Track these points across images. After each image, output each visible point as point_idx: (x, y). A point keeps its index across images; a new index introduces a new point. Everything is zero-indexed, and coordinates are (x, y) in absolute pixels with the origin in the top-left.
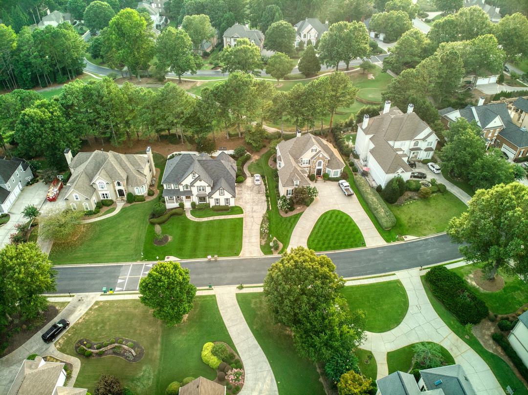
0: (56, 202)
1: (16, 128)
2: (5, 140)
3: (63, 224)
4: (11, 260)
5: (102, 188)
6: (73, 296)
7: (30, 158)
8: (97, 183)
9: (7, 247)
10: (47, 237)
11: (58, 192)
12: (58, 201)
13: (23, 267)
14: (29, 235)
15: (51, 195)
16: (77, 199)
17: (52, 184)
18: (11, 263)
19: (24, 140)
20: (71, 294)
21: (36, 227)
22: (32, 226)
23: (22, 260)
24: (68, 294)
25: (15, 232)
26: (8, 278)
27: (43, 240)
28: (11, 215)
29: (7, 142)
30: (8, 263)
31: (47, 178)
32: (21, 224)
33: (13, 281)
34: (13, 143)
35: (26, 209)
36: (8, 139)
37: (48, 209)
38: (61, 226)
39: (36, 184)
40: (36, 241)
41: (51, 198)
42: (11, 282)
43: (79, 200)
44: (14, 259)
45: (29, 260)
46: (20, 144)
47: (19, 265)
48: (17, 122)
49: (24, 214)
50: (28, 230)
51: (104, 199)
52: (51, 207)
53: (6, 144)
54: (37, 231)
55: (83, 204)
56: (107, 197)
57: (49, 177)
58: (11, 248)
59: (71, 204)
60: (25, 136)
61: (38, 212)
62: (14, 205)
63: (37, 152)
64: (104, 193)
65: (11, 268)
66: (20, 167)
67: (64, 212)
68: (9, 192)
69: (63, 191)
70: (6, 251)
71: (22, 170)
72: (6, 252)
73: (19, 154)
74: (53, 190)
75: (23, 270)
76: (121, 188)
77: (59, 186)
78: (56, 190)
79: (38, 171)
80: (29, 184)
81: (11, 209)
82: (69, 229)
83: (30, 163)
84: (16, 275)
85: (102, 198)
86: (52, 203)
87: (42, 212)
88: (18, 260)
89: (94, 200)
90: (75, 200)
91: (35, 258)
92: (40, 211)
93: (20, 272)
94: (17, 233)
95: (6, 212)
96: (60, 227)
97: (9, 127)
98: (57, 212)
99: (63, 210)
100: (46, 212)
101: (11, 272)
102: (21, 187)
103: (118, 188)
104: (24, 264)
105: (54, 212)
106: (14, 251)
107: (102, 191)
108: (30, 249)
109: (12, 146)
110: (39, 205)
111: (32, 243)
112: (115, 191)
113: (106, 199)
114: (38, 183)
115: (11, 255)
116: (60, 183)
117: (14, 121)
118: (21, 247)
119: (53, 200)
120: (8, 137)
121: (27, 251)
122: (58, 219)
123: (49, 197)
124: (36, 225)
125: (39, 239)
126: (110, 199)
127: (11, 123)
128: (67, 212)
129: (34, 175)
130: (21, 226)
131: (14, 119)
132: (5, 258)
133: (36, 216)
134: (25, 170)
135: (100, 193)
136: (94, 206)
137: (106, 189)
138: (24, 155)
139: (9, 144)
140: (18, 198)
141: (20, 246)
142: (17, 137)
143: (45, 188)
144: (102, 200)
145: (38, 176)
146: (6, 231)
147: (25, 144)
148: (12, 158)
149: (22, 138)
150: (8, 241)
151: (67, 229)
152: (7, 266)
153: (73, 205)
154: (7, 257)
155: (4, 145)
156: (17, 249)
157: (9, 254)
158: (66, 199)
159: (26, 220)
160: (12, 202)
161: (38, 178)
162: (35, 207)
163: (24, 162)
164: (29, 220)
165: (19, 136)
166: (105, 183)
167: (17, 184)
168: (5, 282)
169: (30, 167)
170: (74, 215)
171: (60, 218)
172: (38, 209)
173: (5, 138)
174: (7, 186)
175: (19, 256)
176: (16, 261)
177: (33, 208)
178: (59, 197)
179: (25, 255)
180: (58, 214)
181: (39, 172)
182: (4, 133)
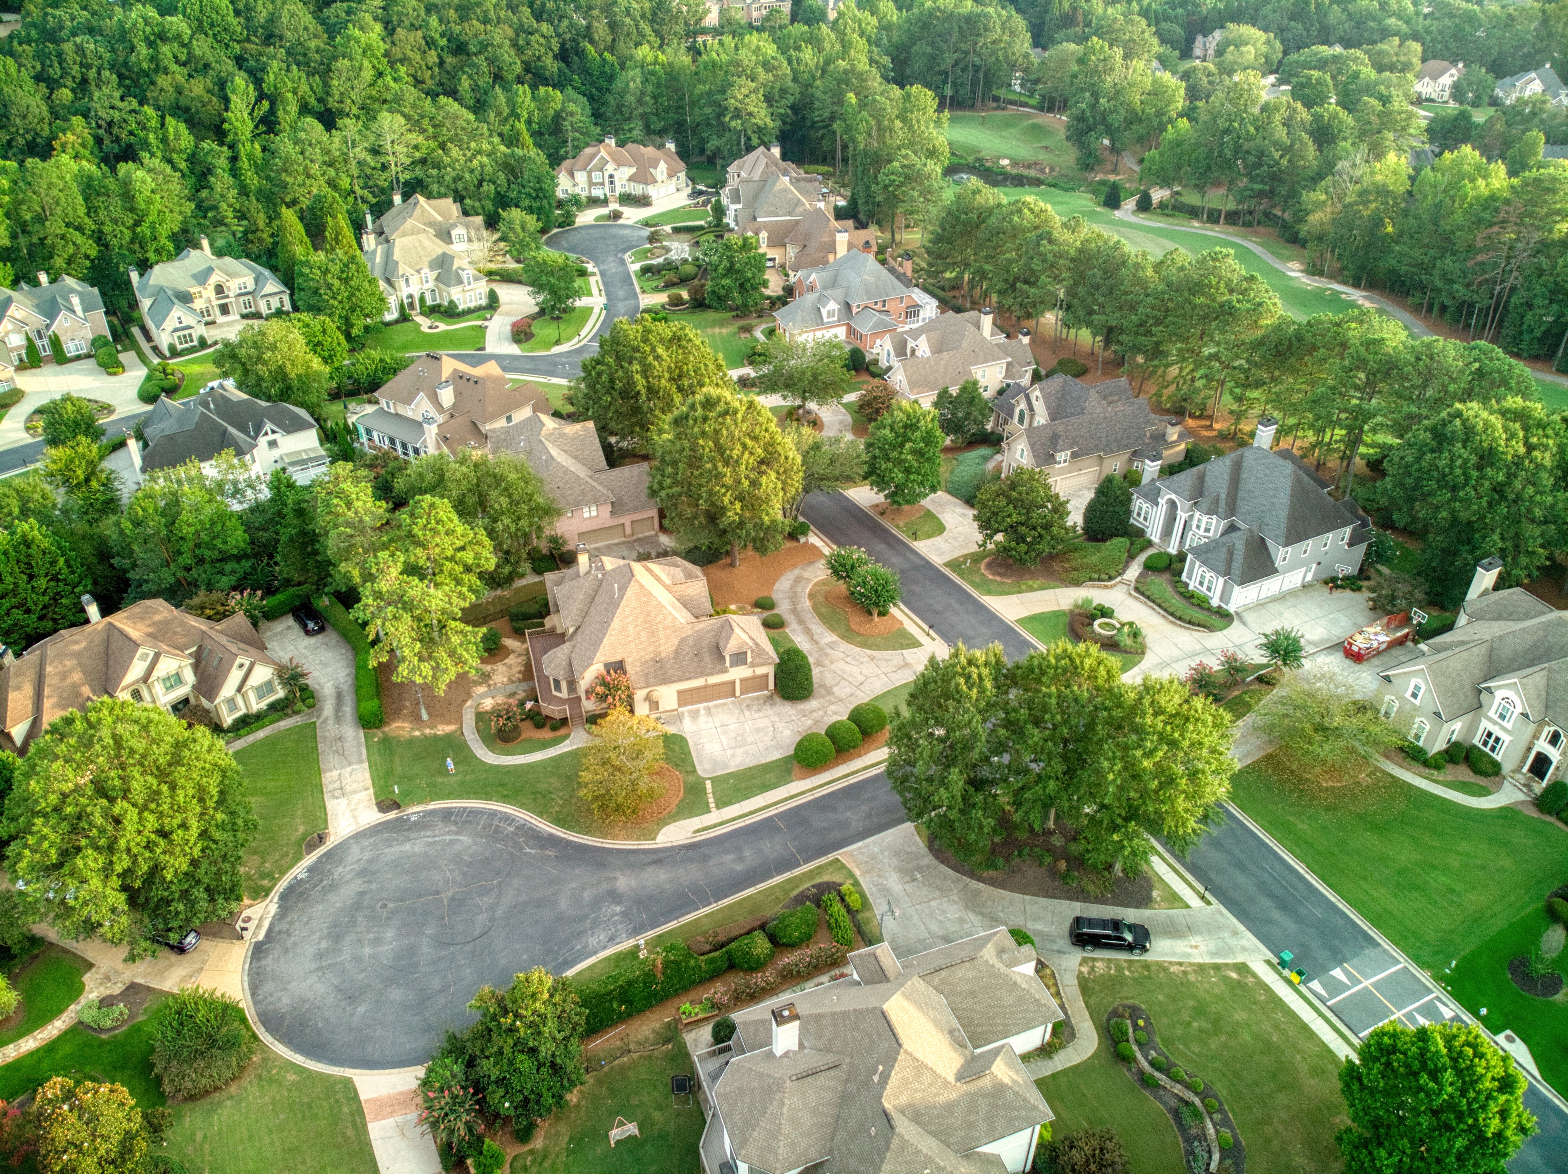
0: (1357, 667)
1: (1410, 435)
2: (1362, 450)
3: (1327, 729)
4: (1156, 714)
5: (1502, 717)
6: (1209, 903)
7: (1386, 523)
8: (1499, 694)
9: (1171, 682)
10: (1270, 729)
11: (1384, 646)
12: (1364, 666)
13: (1166, 748)
14: (1237, 693)
15: (1360, 643)
16: (1414, 695)
17: (1385, 620)
18: (1149, 720)
19: (1409, 474)
20: (1208, 895)
21: (1264, 687)
22: (1260, 680)
23: (1176, 735)
24: (1201, 889)
25: (1214, 664)
26: (1117, 745)
27: (1256, 729)
28: (1236, 622)
29: (1362, 456)
30: (1143, 714)
31: (1386, 597)
32: (1240, 656)
33: (1122, 759)
34: (1376, 466)
35: (1277, 633)
36: (1371, 451)
37: (1326, 669)
38: (1320, 728)
39: (1348, 593)
40: (1238, 718)
41: (1355, 649)
42: (1114, 757)
43: (1417, 702)
44: (1162, 718)
45: (1192, 745)
46: (1388, 479)
47: (1163, 738)
48: (1426, 422)
49: (1264, 641)
50: (1243, 680)
51: (1480, 745)
52: (1336, 670)
53: (1358, 459)
54: (1260, 700)
55: (1417, 720)
56: (1493, 749)
57: (1393, 598)
58: (1176, 691)
59: (1387, 698)
60: (1416, 466)
61: (1297, 659)
62: (1261, 605)
63: (1414, 519)
64: (1497, 732)
65: (1139, 730)
66: (1348, 530)
67: (1354, 703)
68: (1275, 571)
69: (1397, 652)
70: (1162, 687)
71: (1346, 540)
72: (1159, 692)
73: (1368, 500)
74: (1376, 634)
75: (1161, 754)
76: (1554, 754)
77: (1399, 634)
78: (1383, 638)
79: (1379, 567)
80: (1333, 583)
81: (1249, 609)
82: (1332, 751)
83: (1378, 536)
84: (1139, 753)
85: (1477, 741)
86: (1348, 662)
87: (1307, 664)
88: (1169, 728)
89: (1456, 729)
90: (1408, 695)
91: (1205, 752)
92: (1303, 661)
93: (1149, 754)
94: (1216, 668)
95: (1232, 608)
96: (1316, 730)
97: (1396, 423)
98: (1341, 691)
99: (1357, 697)
100: (1316, 671)
101: (1134, 737)
102: (1309, 577)
103: (1543, 746)
104: (1173, 744)
105: (1332, 686)
106: (1177, 700)
107: (1495, 723)
108: (1215, 725)
109: (1367, 471)
110: (1315, 644)
111: (1228, 717)
112: (1529, 749)
113: (1487, 750)
114: (1357, 595)
115: (1163, 703)
116: (1406, 631)
117: (1420, 416)
118: (1199, 706)
119: (1357, 657)
120: (1372, 446)
121: (1204, 723)
122: (1327, 709)
123: (1350, 644)
124: (1268, 683)
125: (1249, 719)
126: (1499, 758)
127: (1410, 417)
128: (1361, 708)
129: (1361, 570)
130: (1236, 660)
131: (1424, 412)
132: (1147, 701)
133: (1285, 664)
134: (1350, 545)
135: (1485, 725)
136: (1439, 745)
137: (1509, 726)
138: (1378, 510)
139: (1364, 462)
140: (1282, 597)
141: (1199, 702)
142: (1396, 459)
143: (1360, 619)
144: (1475, 747)
145: (1368, 578)
146: (1198, 647)
147: (1402, 485)
148: (1347, 498)
149: (1407, 466)
150: (1183, 671)
151: (1327, 747)
152: (1137, 719)
153: (1390, 701)
154: (1153, 702)
155: (1350, 458)
156: (1187, 701)
157: (1162, 700)
158: (1388, 679)
159: (1257, 657)
160: (1262, 596)
161: (1365, 583)
162: (1303, 642)
163: (1364, 524)
164: (1264, 661)
165: (1402, 458)
166: (1519, 709)
167: (1306, 564)
168: (1106, 747)
169: (1370, 546)
170: (1374, 729)
171: (1335, 709)
172: (1303, 653)
173: (1367, 445)
174: (1281, 554)
175: (1177, 721)
176: (1161, 725)
177: (1296, 641)
178: (1376, 661)
179: (1191, 728)
180: (1339, 698)
181: (1379, 572)
182: (1374, 430)
